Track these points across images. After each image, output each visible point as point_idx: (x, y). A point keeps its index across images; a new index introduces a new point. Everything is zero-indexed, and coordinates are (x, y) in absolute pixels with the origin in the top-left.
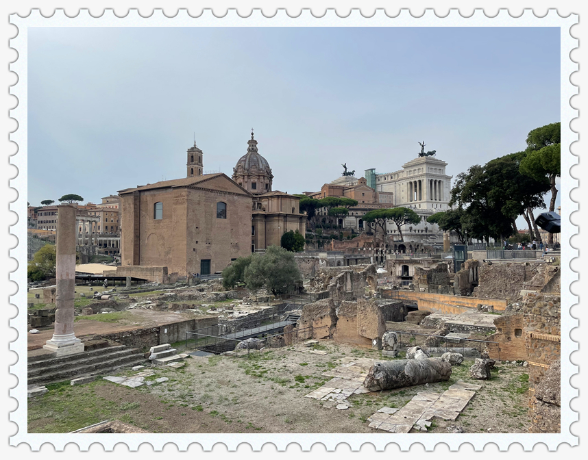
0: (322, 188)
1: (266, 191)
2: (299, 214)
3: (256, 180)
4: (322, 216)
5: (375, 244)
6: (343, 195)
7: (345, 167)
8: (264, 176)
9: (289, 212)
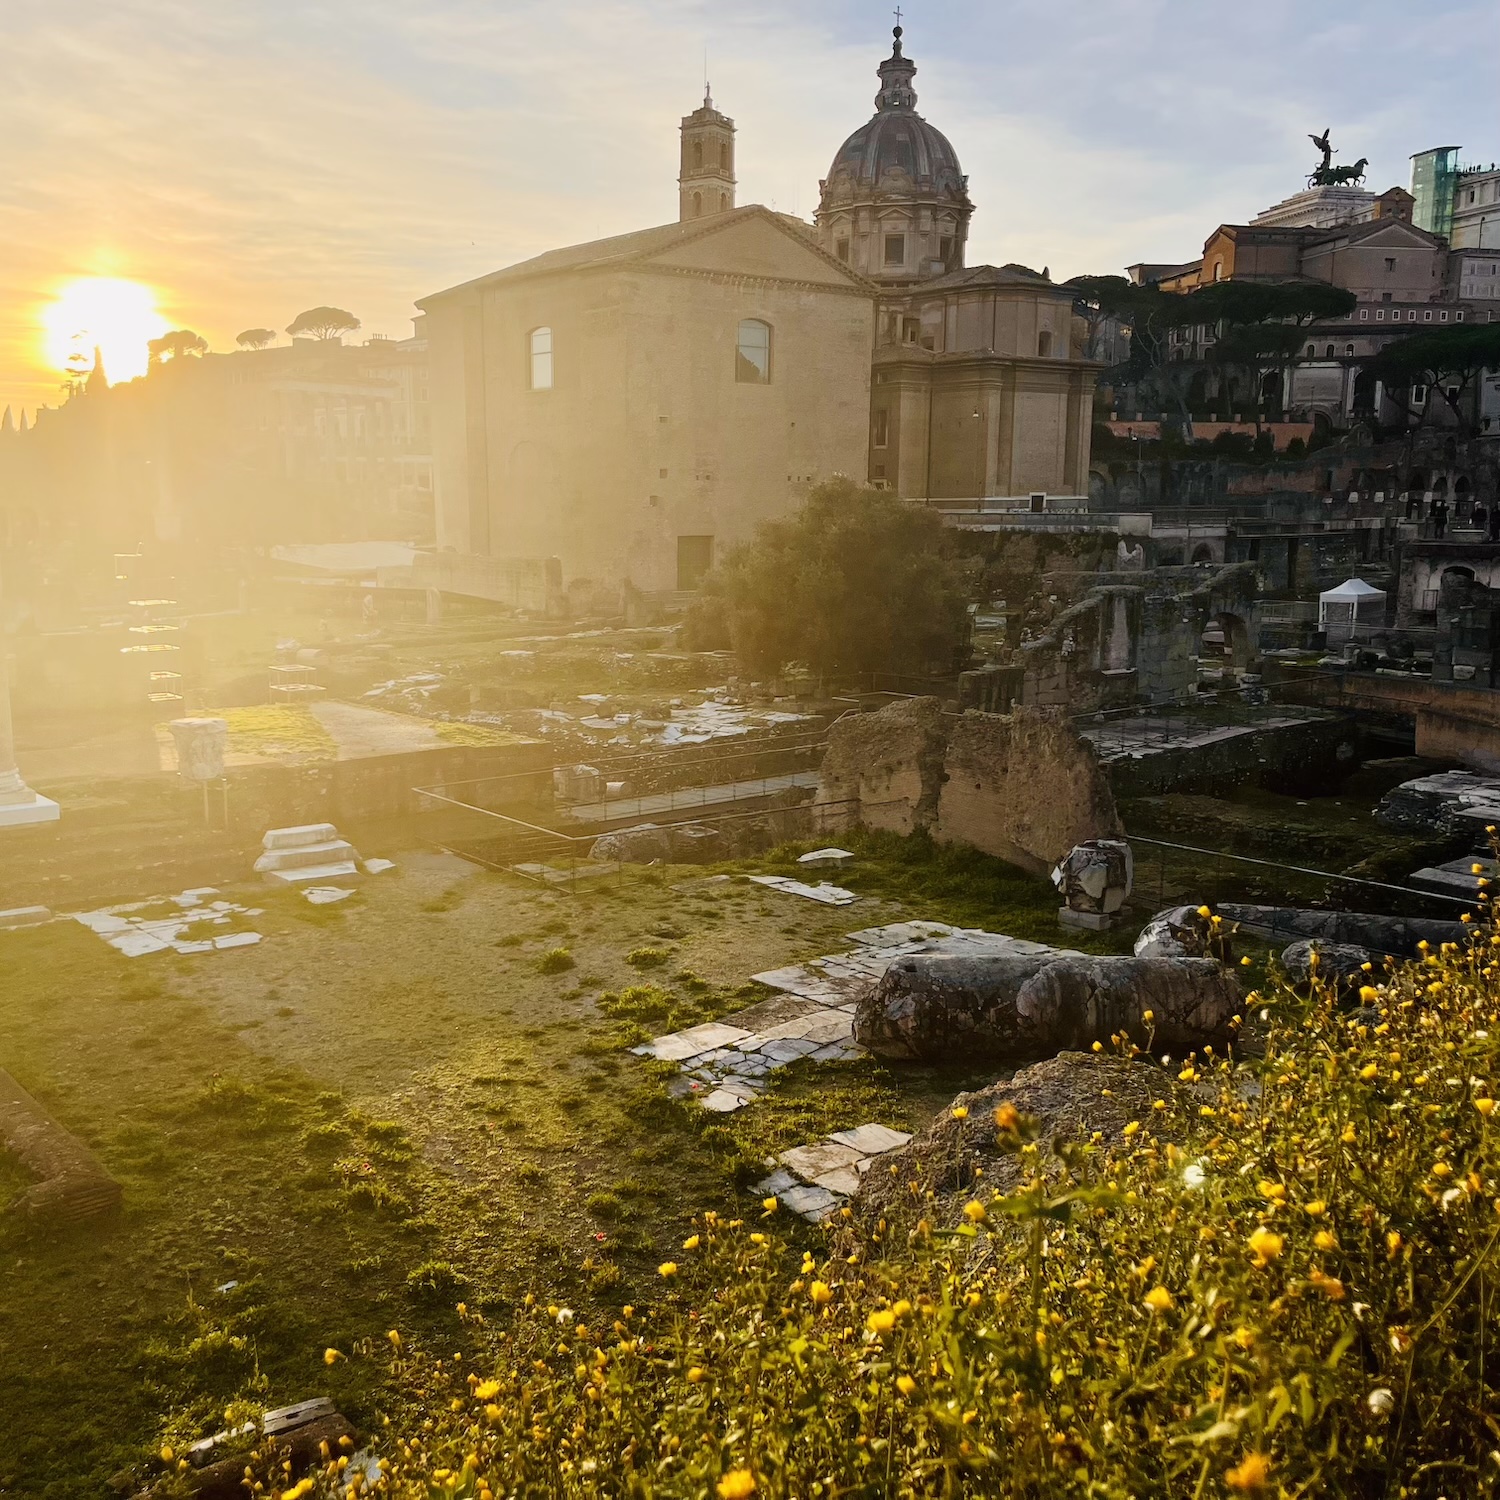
0: (1208, 246)
1: (938, 268)
2: (1065, 357)
3: (903, 226)
4: (1191, 361)
5: (1403, 474)
6: (1299, 274)
7: (1323, 144)
8: (934, 209)
9: (1026, 350)
